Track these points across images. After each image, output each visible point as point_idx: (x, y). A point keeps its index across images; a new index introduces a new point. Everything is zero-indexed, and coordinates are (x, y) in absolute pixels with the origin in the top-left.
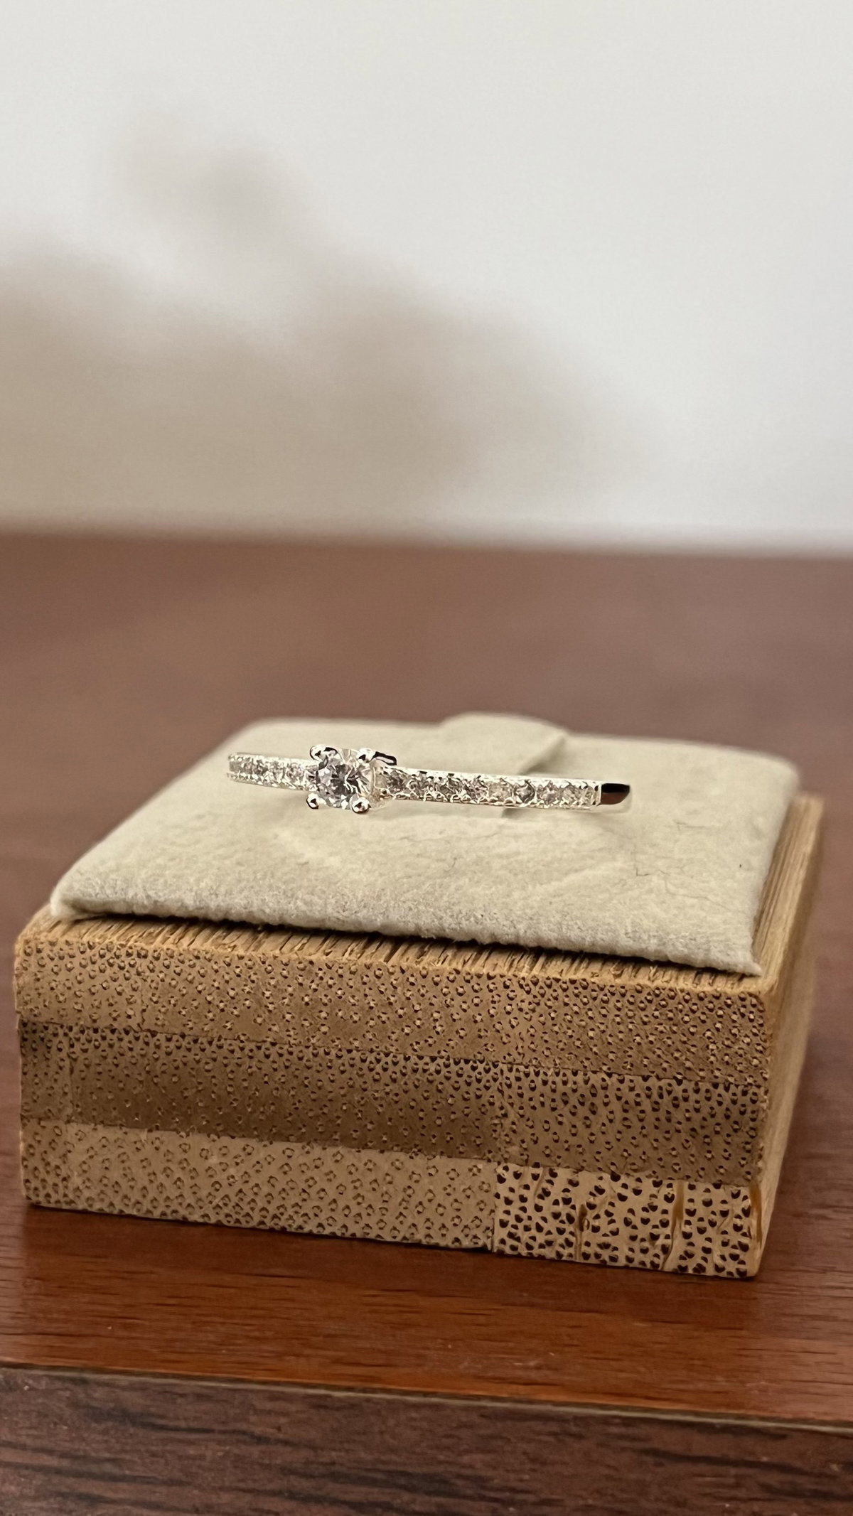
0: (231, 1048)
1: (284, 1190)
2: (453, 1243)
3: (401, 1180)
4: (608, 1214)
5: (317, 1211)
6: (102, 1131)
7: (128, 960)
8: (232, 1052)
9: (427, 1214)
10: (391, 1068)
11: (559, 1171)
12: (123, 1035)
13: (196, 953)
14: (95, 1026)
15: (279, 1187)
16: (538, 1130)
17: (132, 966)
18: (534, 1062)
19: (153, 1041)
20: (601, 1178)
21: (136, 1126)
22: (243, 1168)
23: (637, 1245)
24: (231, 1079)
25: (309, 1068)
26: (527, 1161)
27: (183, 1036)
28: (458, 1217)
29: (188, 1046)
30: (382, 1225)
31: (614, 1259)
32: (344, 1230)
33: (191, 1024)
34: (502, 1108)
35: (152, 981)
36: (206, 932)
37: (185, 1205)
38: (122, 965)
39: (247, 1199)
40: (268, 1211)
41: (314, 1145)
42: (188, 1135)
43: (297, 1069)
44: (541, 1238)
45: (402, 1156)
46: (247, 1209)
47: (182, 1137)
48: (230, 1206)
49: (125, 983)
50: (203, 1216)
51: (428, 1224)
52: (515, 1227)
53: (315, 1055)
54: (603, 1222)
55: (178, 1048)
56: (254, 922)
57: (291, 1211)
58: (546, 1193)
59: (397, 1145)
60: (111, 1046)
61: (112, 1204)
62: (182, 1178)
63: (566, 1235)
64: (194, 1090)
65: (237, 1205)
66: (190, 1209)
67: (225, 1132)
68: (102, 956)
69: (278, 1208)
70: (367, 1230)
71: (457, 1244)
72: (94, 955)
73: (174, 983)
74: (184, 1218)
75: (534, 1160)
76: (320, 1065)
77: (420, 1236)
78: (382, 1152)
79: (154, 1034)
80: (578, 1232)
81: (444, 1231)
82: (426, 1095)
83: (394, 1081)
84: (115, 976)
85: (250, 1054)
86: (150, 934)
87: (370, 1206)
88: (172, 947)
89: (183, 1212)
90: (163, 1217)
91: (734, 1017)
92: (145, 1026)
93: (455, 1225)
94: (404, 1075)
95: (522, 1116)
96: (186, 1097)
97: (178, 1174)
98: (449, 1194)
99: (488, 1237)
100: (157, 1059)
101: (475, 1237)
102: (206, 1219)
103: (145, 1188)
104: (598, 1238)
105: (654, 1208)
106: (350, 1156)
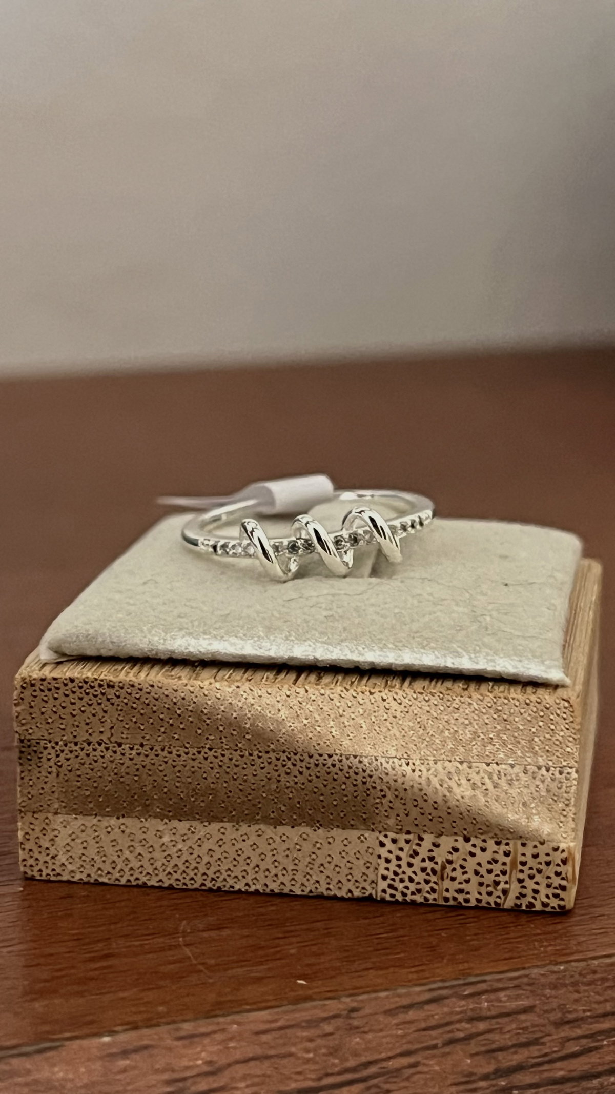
0: (178, 753)
1: (219, 859)
2: (347, 894)
3: (307, 847)
4: (462, 867)
5: (244, 874)
6: (81, 820)
7: (99, 690)
8: (179, 756)
9: (326, 873)
10: (299, 763)
11: (425, 836)
12: (97, 745)
13: (151, 683)
14: (76, 740)
15: (216, 857)
16: (410, 806)
17: (103, 694)
18: (405, 756)
19: (119, 749)
20: (456, 840)
21: (108, 815)
22: (189, 843)
23: (483, 890)
24: (178, 777)
25: (237, 766)
26: (401, 830)
27: (142, 745)
28: (351, 874)
29: (146, 753)
30: (293, 882)
31: (467, 901)
32: (265, 888)
33: (148, 737)
34: (382, 791)
35: (118, 705)
36: (156, 668)
37: (144, 873)
38: (96, 693)
39: (192, 867)
40: (208, 876)
41: (241, 824)
42: (146, 820)
43: (228, 767)
44: (413, 887)
45: (308, 830)
46: (192, 874)
47: (142, 821)
48: (179, 872)
49: (98, 708)
50: (158, 882)
51: (328, 880)
52: (393, 880)
53: (242, 756)
54: (458, 874)
55: (139, 754)
56: (192, 659)
57: (225, 875)
58: (416, 853)
59: (304, 822)
60: (88, 755)
61: (89, 875)
62: (142, 853)
63: (432, 884)
64: (151, 786)
65: (184, 872)
66: (148, 877)
67: (174, 817)
68: (81, 687)
69: (215, 873)
70: (282, 887)
71: (350, 895)
72: (74, 687)
73: (135, 706)
74: (145, 883)
75: (405, 829)
76: (246, 764)
77: (322, 889)
78: (293, 827)
79: (120, 745)
80: (440, 882)
81: (340, 885)
82: (325, 783)
83: (301, 773)
84: (90, 702)
85: (193, 757)
86: (116, 670)
87: (285, 869)
88: (134, 679)
89: (144, 879)
90: (129, 884)
91: (552, 717)
92: (113, 739)
93: (349, 880)
94: (308, 768)
95: (397, 796)
96: (145, 792)
97: (139, 850)
98: (343, 857)
99: (373, 888)
100: (122, 764)
101: (363, 888)
102: (160, 884)
103: (114, 862)
104: (456, 885)
105: (496, 862)
106: (269, 831)
